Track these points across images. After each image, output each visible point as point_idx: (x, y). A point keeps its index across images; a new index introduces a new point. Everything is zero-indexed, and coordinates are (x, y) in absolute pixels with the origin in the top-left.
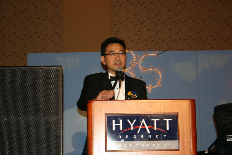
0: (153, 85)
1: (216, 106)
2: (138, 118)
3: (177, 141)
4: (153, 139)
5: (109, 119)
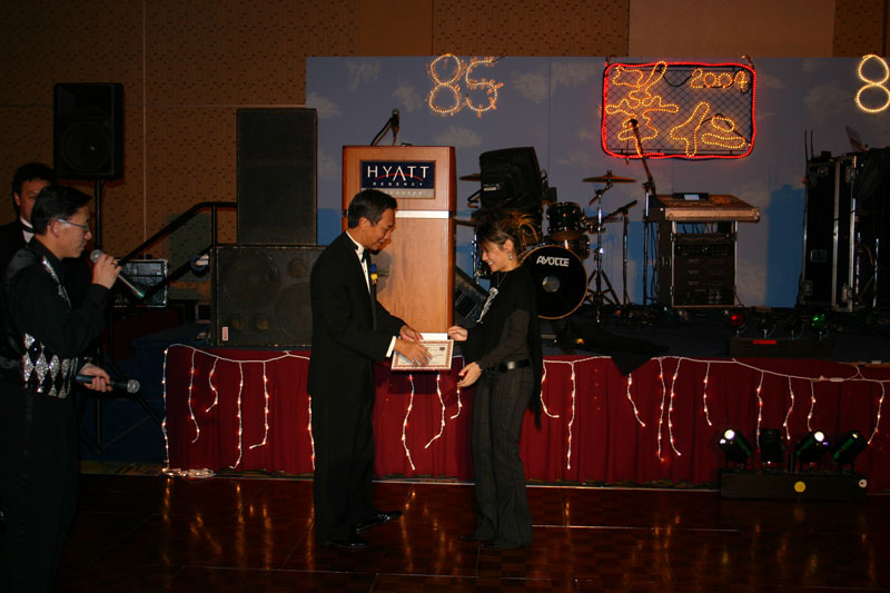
0: (484, 107)
1: (482, 153)
2: (395, 165)
3: (432, 190)
4: (409, 186)
5: (365, 165)
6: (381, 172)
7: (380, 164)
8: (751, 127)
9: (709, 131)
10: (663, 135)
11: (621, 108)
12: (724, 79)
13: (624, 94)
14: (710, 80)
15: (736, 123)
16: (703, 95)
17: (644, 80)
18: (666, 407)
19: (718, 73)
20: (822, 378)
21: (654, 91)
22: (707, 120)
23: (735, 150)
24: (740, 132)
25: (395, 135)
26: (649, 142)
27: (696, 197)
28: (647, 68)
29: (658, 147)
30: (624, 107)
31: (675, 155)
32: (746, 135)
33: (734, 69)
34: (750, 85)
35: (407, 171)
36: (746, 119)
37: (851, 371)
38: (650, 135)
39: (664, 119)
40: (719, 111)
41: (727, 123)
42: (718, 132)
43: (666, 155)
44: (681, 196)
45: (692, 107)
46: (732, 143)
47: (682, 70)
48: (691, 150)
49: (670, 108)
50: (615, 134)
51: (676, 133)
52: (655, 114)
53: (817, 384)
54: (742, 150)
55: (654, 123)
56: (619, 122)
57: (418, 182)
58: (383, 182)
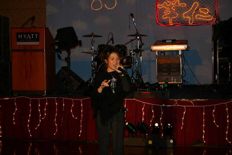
3: (39, 42)
6: (23, 36)
7: (22, 34)
8: (216, 11)
9: (199, 14)
10: (180, 16)
11: (164, 6)
13: (165, 0)
15: (209, 10)
20: (164, 105)
22: (198, 9)
23: (209, 21)
24: (211, 14)
25: (32, 23)
26: (175, 19)
27: (171, 41)
29: (179, 21)
30: (165, 5)
31: (185, 24)
32: (214, 15)
35: (31, 36)
36: (214, 8)
38: (175, 16)
39: (181, 9)
40: (203, 5)
41: (206, 10)
43: (181, 24)
44: (165, 41)
45: (192, 4)
46: (208, 18)
48: (191, 22)
49: (184, 5)
50: (161, 16)
51: (185, 15)
52: (177, 8)
53: (163, 107)
54: (212, 21)
55: (176, 11)
56: (163, 11)
57: (35, 40)
58: (24, 40)
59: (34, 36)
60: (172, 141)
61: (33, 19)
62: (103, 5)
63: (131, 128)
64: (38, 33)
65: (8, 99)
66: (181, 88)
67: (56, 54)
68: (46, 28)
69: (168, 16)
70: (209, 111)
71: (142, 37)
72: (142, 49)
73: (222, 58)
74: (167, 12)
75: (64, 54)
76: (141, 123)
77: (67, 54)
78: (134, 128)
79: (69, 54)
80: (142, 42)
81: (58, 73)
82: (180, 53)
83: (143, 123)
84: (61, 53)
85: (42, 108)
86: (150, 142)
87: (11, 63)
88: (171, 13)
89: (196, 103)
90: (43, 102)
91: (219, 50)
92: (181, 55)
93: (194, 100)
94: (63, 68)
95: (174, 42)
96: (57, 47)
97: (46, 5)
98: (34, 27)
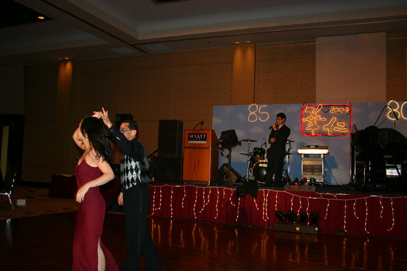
1: (222, 131)
2: (197, 134)
3: (206, 141)
4: (201, 140)
6: (194, 136)
7: (193, 134)
8: (350, 125)
9: (336, 127)
10: (321, 128)
12: (341, 110)
13: (308, 115)
14: (336, 110)
15: (345, 124)
16: (335, 115)
17: (315, 110)
18: (265, 204)
19: (339, 108)
20: (310, 197)
21: (318, 114)
22: (336, 123)
23: (345, 133)
24: (347, 127)
25: (201, 126)
26: (316, 130)
27: (314, 147)
28: (316, 107)
29: (320, 132)
30: (308, 119)
31: (325, 134)
32: (349, 128)
33: (344, 106)
34: (350, 111)
35: (200, 136)
36: (349, 123)
37: (318, 196)
38: (317, 128)
39: (321, 123)
40: (339, 120)
41: (342, 124)
42: (339, 127)
43: (322, 134)
44: (309, 146)
45: (331, 119)
46: (344, 130)
47: (327, 107)
48: (330, 133)
49: (323, 119)
50: (305, 128)
51: (325, 128)
52: (318, 121)
53: (309, 199)
54: (348, 133)
55: (318, 124)
56: (307, 124)
57: (203, 139)
58: (194, 139)
59: (203, 136)
60: (317, 229)
61: (202, 123)
62: (258, 118)
63: (281, 216)
64: (206, 134)
65: (179, 186)
66: (322, 185)
67: (220, 151)
68: (212, 130)
69: (310, 128)
70: (350, 204)
71: (291, 143)
72: (290, 152)
73: (358, 162)
74: (310, 125)
75: (226, 152)
76: (290, 212)
77: (228, 152)
78: (283, 215)
79: (230, 152)
80: (290, 146)
81: (221, 169)
82: (322, 157)
83: (292, 212)
84: (223, 151)
85: (206, 196)
86: (298, 229)
87: (183, 158)
88: (314, 125)
89: (339, 197)
90: (207, 190)
91: (356, 154)
92: (324, 158)
93: (337, 194)
94: (224, 164)
95: (317, 147)
96: (220, 146)
97: (212, 118)
98: (203, 129)
